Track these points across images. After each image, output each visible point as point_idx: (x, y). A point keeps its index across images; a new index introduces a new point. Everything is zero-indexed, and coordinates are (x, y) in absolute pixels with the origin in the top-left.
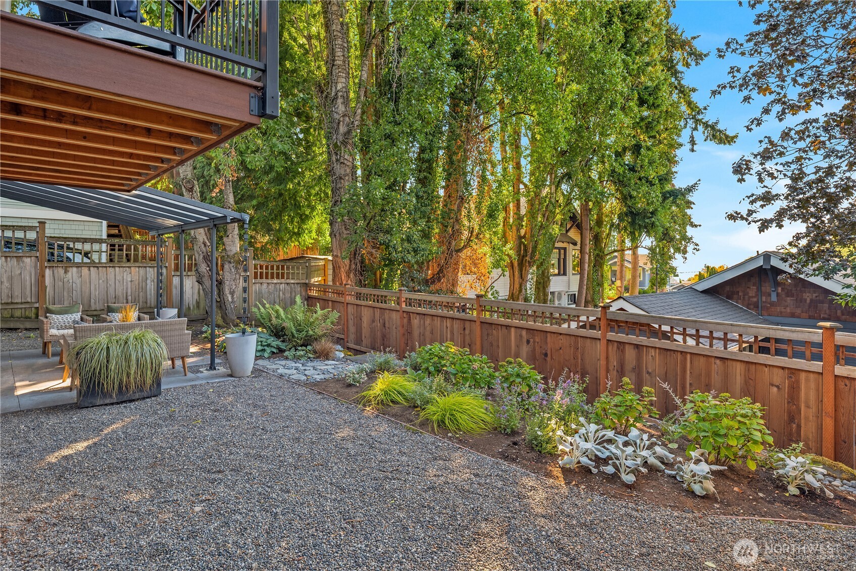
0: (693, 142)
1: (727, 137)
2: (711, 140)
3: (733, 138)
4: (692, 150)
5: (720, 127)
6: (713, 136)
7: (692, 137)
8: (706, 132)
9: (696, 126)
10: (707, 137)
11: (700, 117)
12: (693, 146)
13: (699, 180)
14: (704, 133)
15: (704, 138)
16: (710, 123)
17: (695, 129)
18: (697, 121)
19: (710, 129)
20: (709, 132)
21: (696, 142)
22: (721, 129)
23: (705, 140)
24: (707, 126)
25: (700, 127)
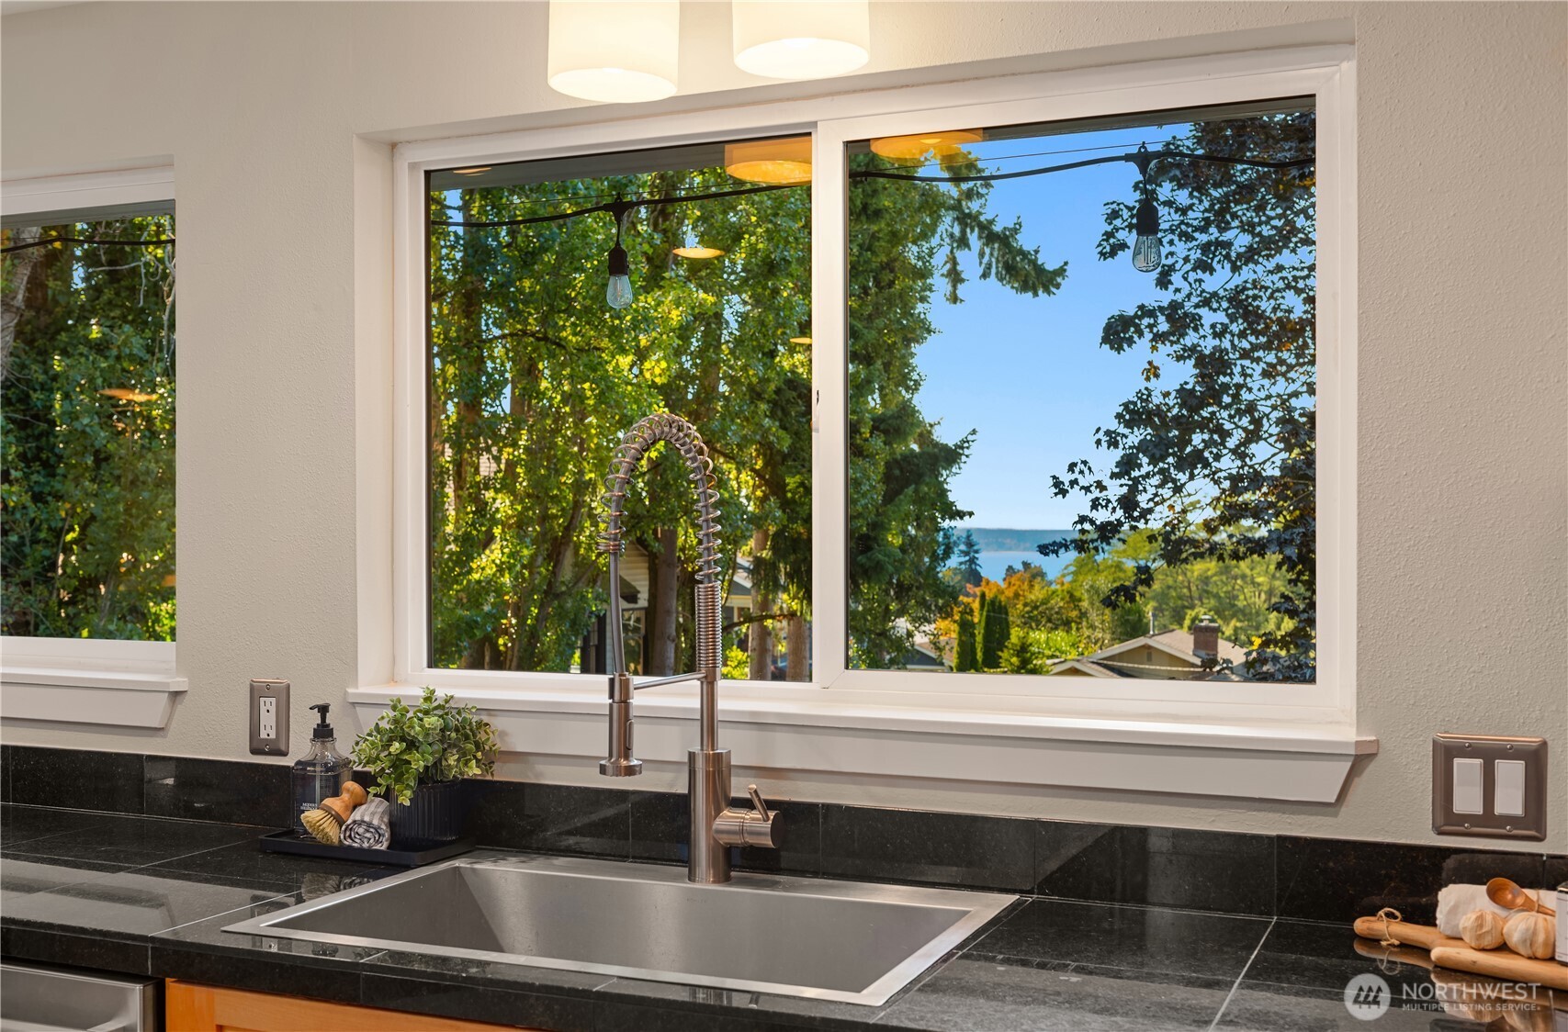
0: (955, 277)
1: (1040, 270)
2: (998, 277)
3: (1057, 273)
4: (954, 299)
5: (1025, 241)
6: (1006, 266)
7: (954, 262)
8: (987, 251)
9: (963, 233)
10: (989, 267)
11: (974, 206)
12: (955, 287)
13: (974, 432)
14: (982, 255)
15: (981, 271)
16: (997, 228)
17: (963, 242)
18: (966, 220)
19: (996, 245)
20: (996, 254)
21: (963, 276)
22: (1025, 248)
23: (985, 275)
24: (990, 237)
25: (974, 238)
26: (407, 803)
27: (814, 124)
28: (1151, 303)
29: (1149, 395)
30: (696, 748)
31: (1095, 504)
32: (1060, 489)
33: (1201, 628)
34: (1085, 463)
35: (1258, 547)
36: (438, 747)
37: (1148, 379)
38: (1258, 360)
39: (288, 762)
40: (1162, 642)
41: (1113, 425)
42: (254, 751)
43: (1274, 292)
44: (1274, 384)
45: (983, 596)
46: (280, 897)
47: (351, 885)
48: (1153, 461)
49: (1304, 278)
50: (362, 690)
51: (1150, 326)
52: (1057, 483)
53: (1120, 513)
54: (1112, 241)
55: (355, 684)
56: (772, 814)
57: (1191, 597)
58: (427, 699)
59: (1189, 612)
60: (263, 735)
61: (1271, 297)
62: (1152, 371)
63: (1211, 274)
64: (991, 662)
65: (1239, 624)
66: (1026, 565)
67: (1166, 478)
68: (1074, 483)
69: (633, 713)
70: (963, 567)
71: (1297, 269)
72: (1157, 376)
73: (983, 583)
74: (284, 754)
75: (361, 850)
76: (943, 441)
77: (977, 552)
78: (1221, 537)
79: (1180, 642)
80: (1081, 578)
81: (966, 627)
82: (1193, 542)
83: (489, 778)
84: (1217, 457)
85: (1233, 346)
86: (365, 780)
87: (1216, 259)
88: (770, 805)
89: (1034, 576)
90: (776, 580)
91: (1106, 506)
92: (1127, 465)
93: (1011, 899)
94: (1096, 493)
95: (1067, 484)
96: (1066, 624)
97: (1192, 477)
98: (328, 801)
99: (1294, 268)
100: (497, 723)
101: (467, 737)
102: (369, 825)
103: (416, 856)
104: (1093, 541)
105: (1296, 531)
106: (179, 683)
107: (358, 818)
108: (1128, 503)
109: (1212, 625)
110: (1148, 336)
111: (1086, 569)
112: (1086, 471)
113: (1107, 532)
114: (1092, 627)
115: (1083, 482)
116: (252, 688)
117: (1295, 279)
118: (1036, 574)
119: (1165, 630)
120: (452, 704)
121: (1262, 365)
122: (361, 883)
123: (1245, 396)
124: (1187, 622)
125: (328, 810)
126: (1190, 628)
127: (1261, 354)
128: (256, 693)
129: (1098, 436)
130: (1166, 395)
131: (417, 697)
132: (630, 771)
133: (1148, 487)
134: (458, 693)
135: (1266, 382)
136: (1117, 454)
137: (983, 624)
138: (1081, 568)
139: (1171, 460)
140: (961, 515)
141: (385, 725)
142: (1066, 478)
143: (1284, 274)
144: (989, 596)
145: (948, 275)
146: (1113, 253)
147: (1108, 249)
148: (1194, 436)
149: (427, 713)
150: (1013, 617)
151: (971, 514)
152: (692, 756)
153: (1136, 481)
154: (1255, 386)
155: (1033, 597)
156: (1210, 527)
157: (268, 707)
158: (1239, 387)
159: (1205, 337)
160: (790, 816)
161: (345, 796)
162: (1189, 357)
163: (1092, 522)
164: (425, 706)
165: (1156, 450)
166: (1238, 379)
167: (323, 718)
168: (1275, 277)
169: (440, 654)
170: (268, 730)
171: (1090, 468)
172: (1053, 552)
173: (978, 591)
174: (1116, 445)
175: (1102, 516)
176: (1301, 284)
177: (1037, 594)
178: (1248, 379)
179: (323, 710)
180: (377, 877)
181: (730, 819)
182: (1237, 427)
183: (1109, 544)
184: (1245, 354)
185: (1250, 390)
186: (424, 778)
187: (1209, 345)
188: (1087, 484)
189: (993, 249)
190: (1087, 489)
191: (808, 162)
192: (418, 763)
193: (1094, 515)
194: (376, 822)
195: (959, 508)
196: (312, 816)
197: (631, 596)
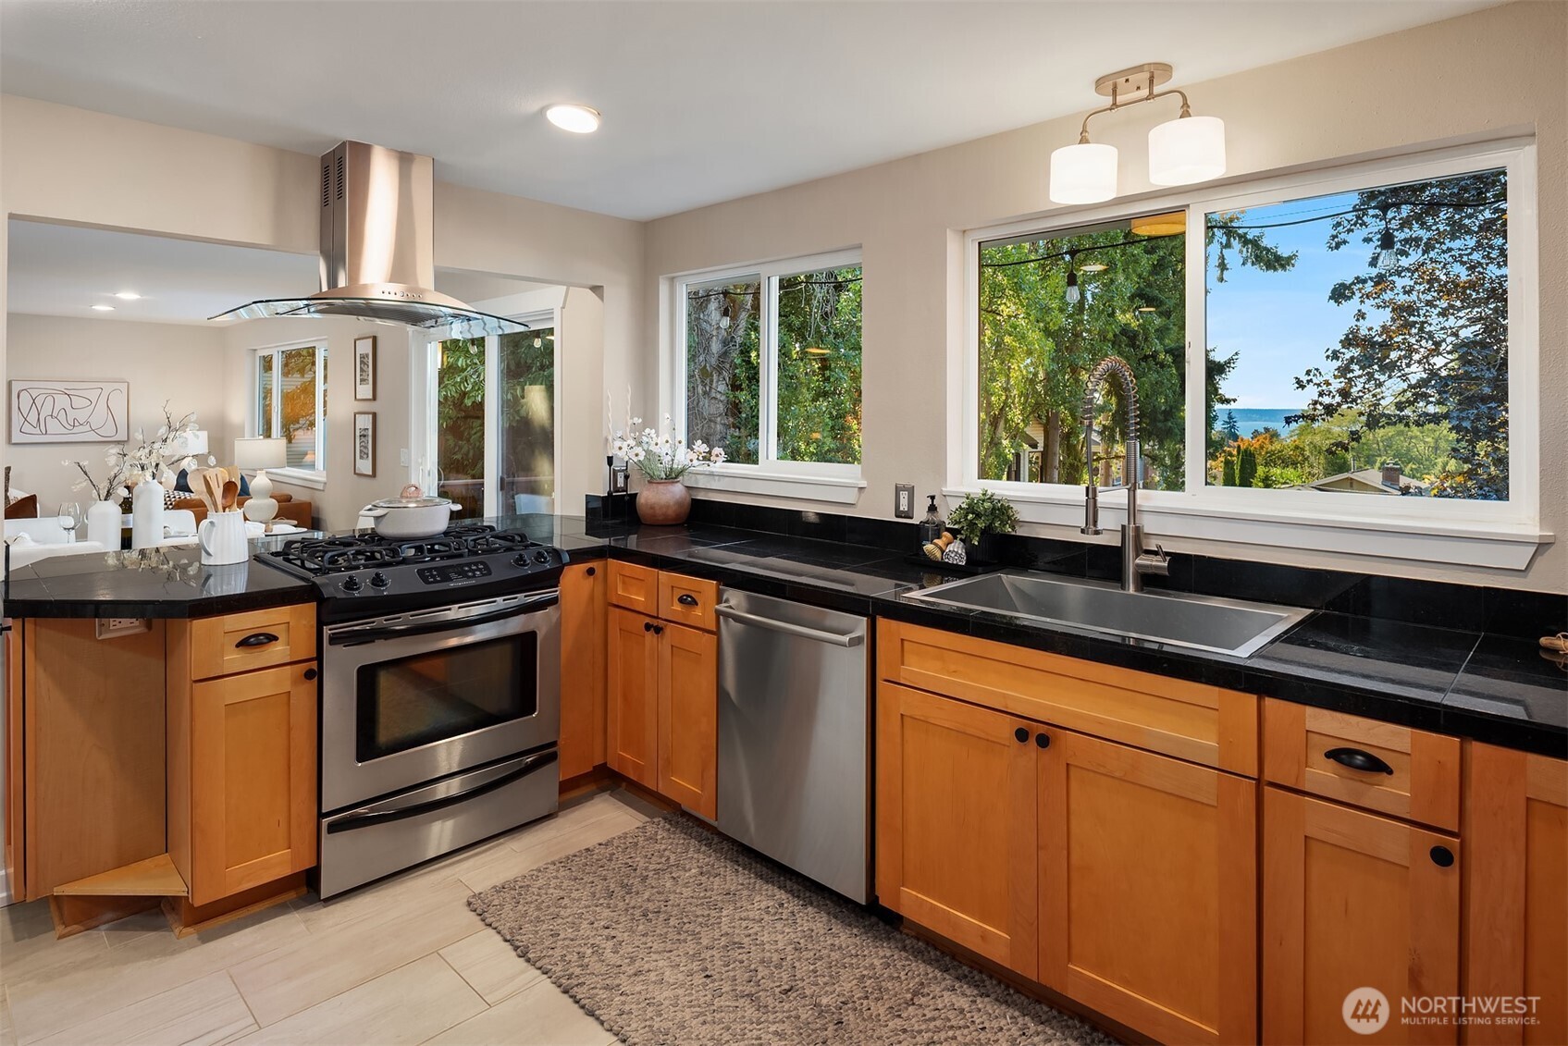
0: (1223, 266)
1: (1279, 258)
2: (1253, 264)
3: (1290, 258)
5: (1265, 242)
6: (1257, 257)
7: (1222, 258)
8: (1245, 250)
9: (1228, 240)
10: (1247, 259)
12: (1222, 272)
13: (1237, 354)
14: (1241, 252)
15: (1240, 261)
16: (1250, 236)
17: (1228, 245)
18: (1229, 234)
19: (1250, 246)
20: (1250, 250)
21: (1228, 266)
22: (1268, 246)
23: (1244, 264)
24: (1245, 241)
25: (1236, 243)
26: (976, 543)
27: (1188, 206)
28: (1363, 275)
29: (1358, 329)
30: (1126, 523)
31: (1321, 394)
32: (1300, 385)
33: (1387, 469)
34: (1317, 370)
35: (1436, 419)
36: (991, 517)
37: (1358, 320)
38: (1436, 306)
39: (915, 521)
40: (1358, 476)
41: (1338, 347)
42: (897, 516)
43: (1445, 264)
44: (1447, 320)
45: (1239, 447)
46: (911, 585)
47: (948, 581)
48: (1362, 368)
49: (1468, 255)
50: (949, 489)
51: (1360, 290)
52: (1299, 382)
53: (1338, 399)
54: (1336, 240)
55: (946, 486)
56: (1168, 558)
57: (1379, 450)
58: (984, 495)
59: (1379, 459)
60: (901, 509)
61: (1444, 267)
62: (1361, 315)
63: (1407, 257)
64: (1246, 483)
65: (1414, 466)
66: (1267, 430)
67: (1370, 376)
68: (1309, 381)
69: (1099, 505)
70: (1226, 431)
71: (1462, 250)
72: (1364, 318)
73: (1239, 440)
74: (912, 518)
75: (953, 564)
76: (1217, 360)
77: (1235, 422)
78: (1408, 412)
79: (1374, 476)
80: (1303, 437)
81: (1228, 464)
82: (1388, 417)
83: (1013, 533)
84: (1408, 365)
85: (1419, 299)
86: (954, 533)
87: (1412, 249)
88: (1167, 554)
89: (1272, 436)
90: (1114, 437)
91: (1329, 395)
92: (1344, 371)
93: (1309, 611)
94: (1324, 387)
95: (1305, 382)
96: (1294, 464)
97: (1390, 377)
98: (935, 541)
99: (1460, 249)
100: (1015, 507)
101: (1003, 513)
102: (957, 552)
103: (980, 569)
104: (1321, 415)
105: (1471, 412)
106: (863, 483)
107: (952, 549)
108: (1345, 394)
109: (1395, 466)
110: (1358, 294)
111: (1306, 432)
112: (1318, 375)
113: (1330, 410)
114: (1312, 466)
115: (1315, 381)
116: (896, 487)
117: (1461, 256)
118: (1274, 435)
119: (1360, 469)
120: (994, 497)
121: (1438, 309)
122: (953, 581)
123: (1428, 329)
124: (1378, 465)
125: (936, 544)
126: (1379, 468)
127: (1438, 302)
128: (898, 490)
129: (1327, 353)
130: (1370, 329)
131: (978, 494)
132: (1097, 533)
133: (1358, 383)
134: (997, 492)
135: (1441, 319)
136: (1337, 364)
137: (1239, 464)
138: (1302, 432)
139: (1376, 367)
140: (1228, 401)
141: (964, 506)
142: (1304, 379)
143: (1453, 253)
144: (1243, 447)
145: (1219, 266)
146: (1337, 246)
147: (1334, 245)
148: (1392, 353)
149: (984, 501)
150: (1259, 460)
151: (1235, 400)
152: (1123, 527)
153: (1350, 380)
154: (1434, 322)
155: (1273, 448)
156: (1400, 406)
157: (904, 496)
158: (1423, 323)
159: (1398, 294)
160: (1177, 560)
161: (944, 539)
162: (1388, 307)
163: (1321, 404)
164: (983, 497)
165: (1365, 362)
166: (1422, 319)
167: (933, 502)
168: (1446, 256)
169: (983, 474)
170: (904, 507)
171: (1320, 373)
172: (1295, 421)
173: (1236, 444)
174: (1337, 358)
175: (1326, 400)
176: (1465, 259)
177: (1276, 446)
178: (1428, 318)
179: (933, 498)
180: (960, 578)
181: (1144, 560)
182: (1421, 347)
183: (1332, 417)
184: (1429, 303)
185: (1430, 325)
186: (984, 532)
187: (1402, 299)
188: (1318, 382)
189: (1247, 249)
190: (1319, 385)
191: (1185, 224)
192: (981, 524)
193: (1320, 399)
194: (960, 552)
195: (1227, 397)
196: (928, 547)
197: (1034, 445)
